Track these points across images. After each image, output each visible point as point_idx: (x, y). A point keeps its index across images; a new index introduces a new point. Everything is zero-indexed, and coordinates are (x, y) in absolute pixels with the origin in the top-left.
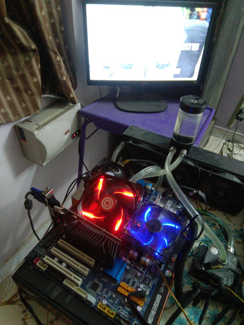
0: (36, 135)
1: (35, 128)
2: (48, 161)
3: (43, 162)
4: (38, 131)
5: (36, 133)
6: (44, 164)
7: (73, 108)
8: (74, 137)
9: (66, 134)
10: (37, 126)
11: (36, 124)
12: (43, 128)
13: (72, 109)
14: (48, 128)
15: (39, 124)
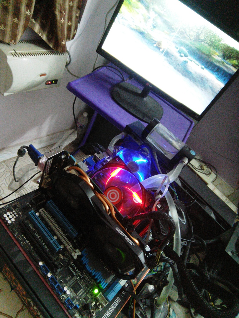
0: (8, 59)
1: (11, 52)
2: (11, 94)
3: (5, 91)
4: (13, 57)
5: (9, 57)
6: (6, 94)
7: (60, 55)
8: (49, 84)
9: (41, 76)
10: (14, 51)
11: (14, 50)
12: (19, 57)
13: (58, 54)
14: (25, 59)
15: (16, 51)
